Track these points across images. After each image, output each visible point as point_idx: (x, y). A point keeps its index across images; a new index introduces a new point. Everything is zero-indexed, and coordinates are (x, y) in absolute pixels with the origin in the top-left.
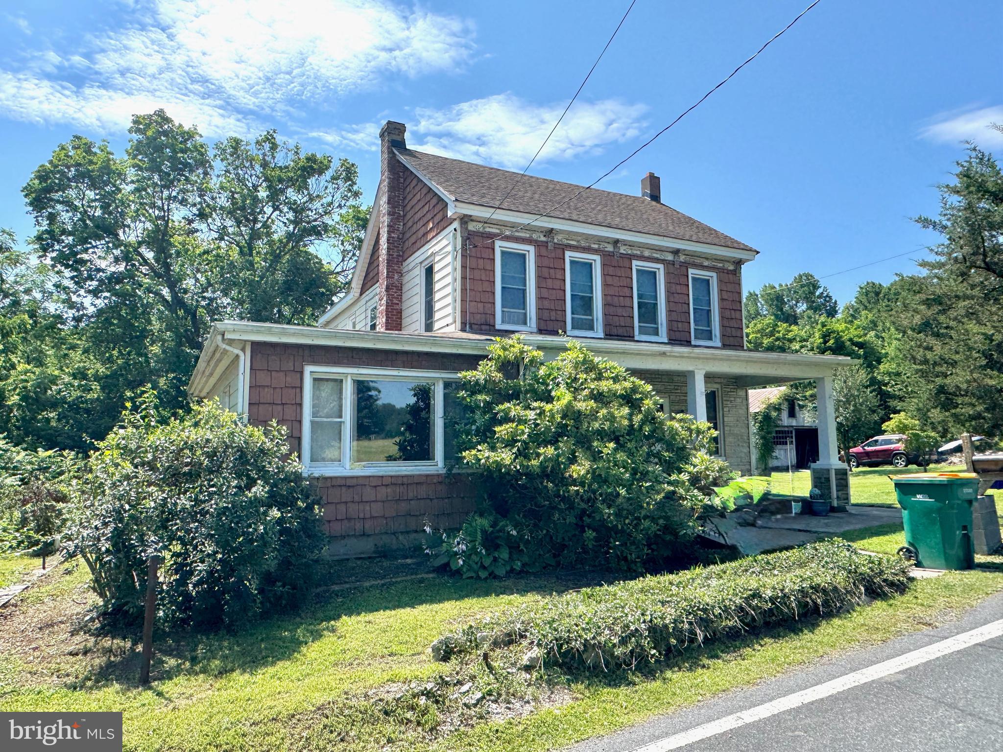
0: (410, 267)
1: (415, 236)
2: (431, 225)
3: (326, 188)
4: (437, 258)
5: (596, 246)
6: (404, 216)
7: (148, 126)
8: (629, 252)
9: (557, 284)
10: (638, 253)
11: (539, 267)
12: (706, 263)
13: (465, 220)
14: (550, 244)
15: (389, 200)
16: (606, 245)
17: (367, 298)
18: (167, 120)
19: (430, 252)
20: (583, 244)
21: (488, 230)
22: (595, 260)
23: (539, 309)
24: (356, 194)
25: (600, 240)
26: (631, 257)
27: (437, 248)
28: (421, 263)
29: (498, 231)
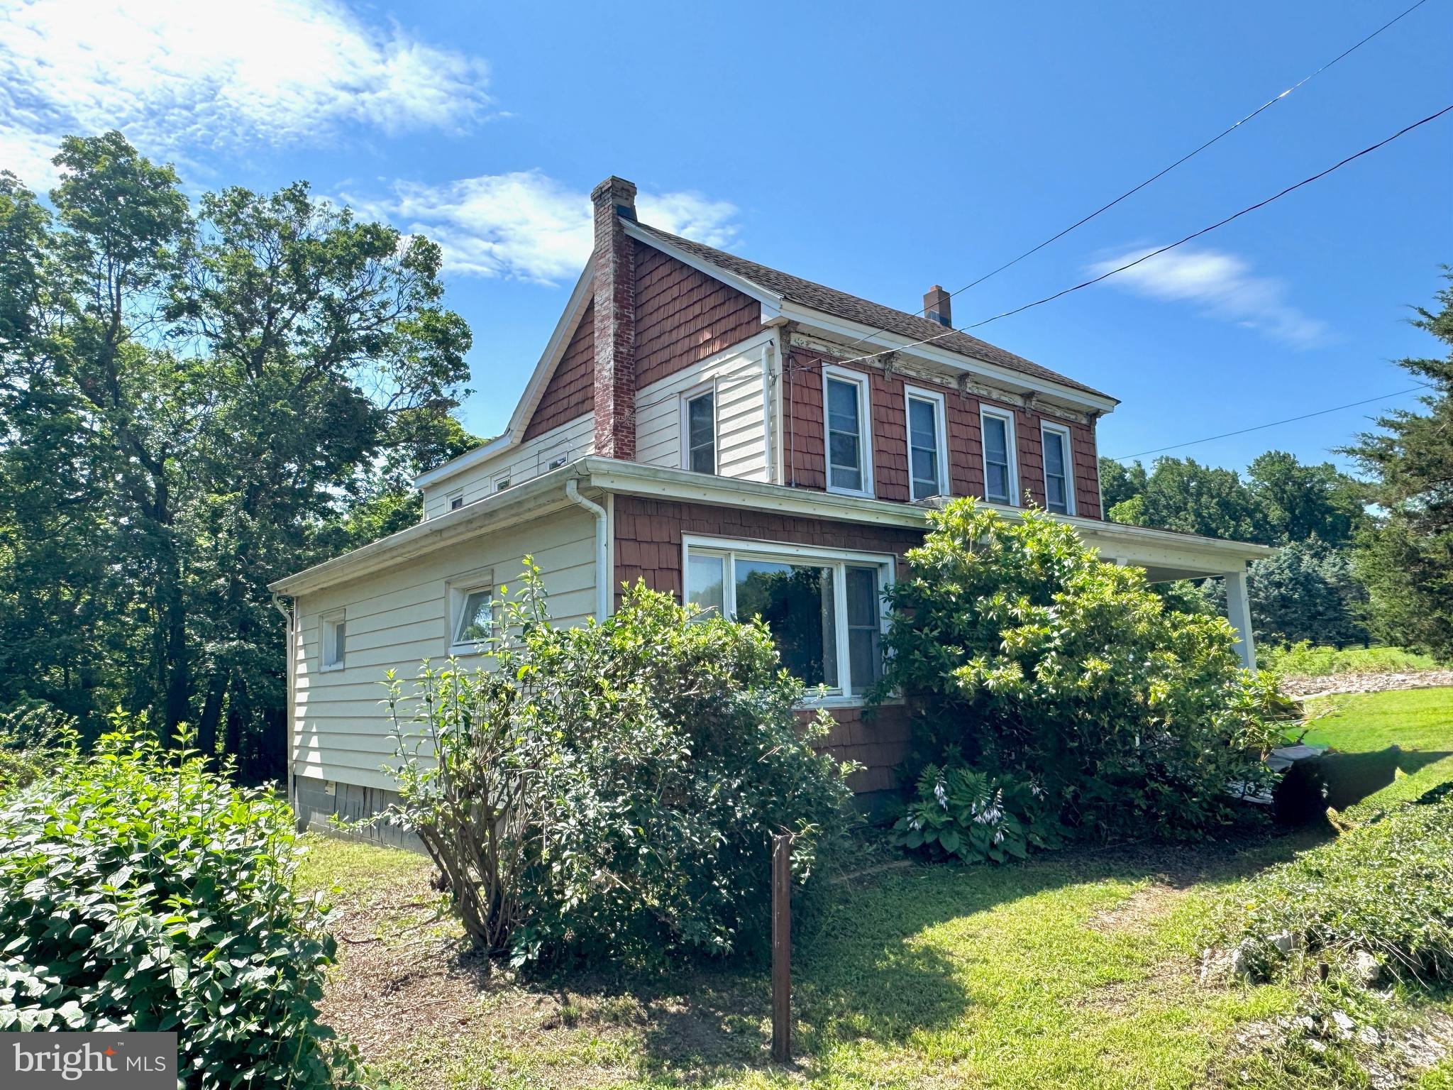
0: (655, 398)
1: (667, 351)
2: (708, 336)
3: (385, 278)
4: (722, 387)
5: (937, 380)
6: (637, 321)
7: (94, 157)
8: (976, 391)
9: (896, 431)
10: (985, 393)
11: (875, 405)
12: (1058, 413)
13: (787, 328)
14: (887, 373)
15: (615, 296)
16: (950, 380)
17: (542, 446)
18: (128, 151)
19: (706, 376)
20: (924, 376)
21: (812, 346)
22: (937, 400)
23: (878, 468)
24: (434, 292)
25: (943, 371)
26: (978, 399)
27: (723, 370)
28: (681, 393)
29: (824, 349)
